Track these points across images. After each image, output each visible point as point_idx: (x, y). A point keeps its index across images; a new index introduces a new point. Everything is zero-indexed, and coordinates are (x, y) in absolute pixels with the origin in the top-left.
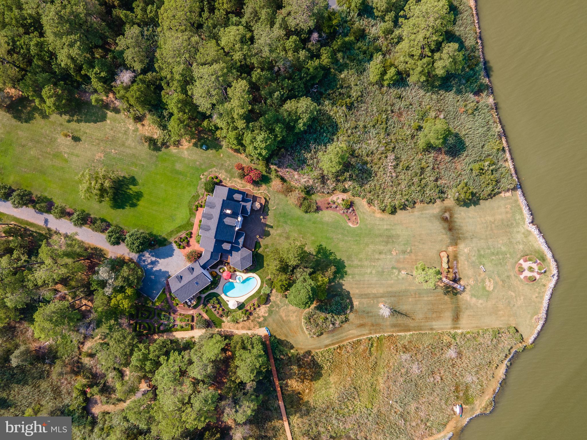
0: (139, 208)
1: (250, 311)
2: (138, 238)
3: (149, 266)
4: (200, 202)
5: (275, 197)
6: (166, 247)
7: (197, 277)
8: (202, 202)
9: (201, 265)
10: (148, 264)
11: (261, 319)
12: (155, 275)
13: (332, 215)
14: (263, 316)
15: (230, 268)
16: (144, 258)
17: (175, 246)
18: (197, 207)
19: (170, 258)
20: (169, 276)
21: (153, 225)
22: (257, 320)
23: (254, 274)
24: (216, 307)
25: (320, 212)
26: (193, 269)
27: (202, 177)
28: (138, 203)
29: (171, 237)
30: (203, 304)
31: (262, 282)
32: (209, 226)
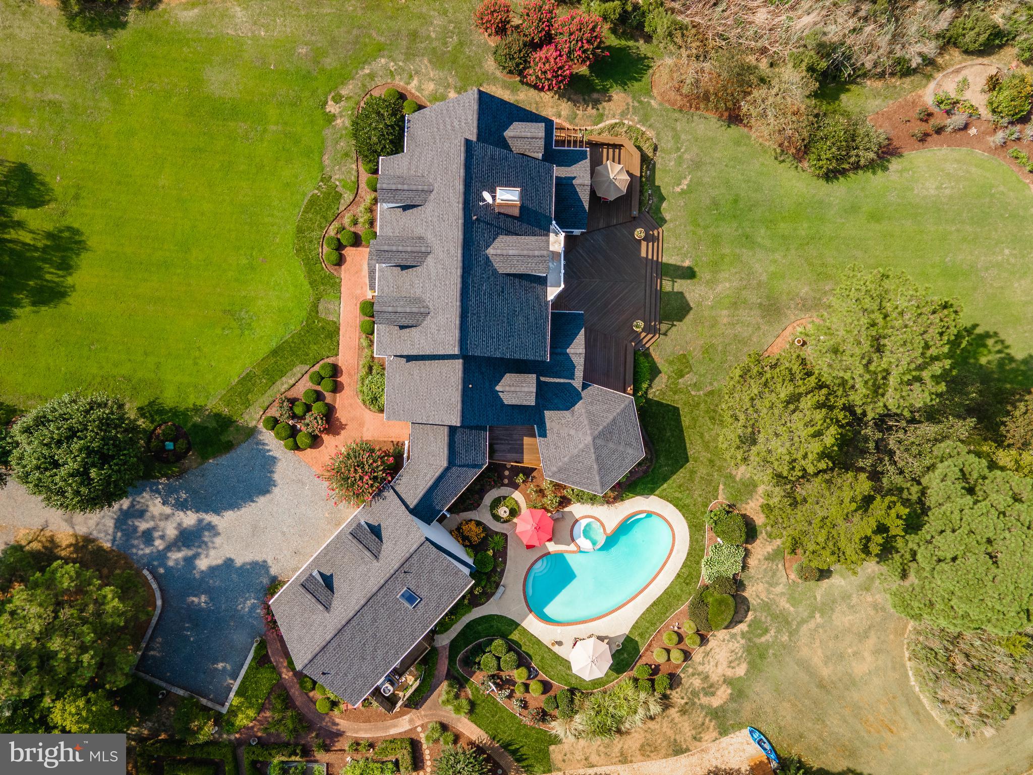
0: (76, 304)
1: (665, 670)
2: (72, 434)
3: (176, 557)
4: (347, 220)
5: (676, 137)
6: (233, 454)
7: (404, 568)
8: (355, 223)
9: (413, 502)
10: (168, 548)
11: (723, 695)
12: (208, 591)
13: (951, 167)
14: (728, 681)
15: (541, 492)
16: (143, 526)
17: (271, 441)
18: (339, 247)
19: (262, 500)
20: (275, 584)
21: (158, 365)
22: (705, 700)
23: (652, 498)
24: (511, 682)
25: (895, 165)
26: (376, 531)
27: (332, 108)
28: (70, 280)
29: (247, 404)
30: (450, 676)
31: (695, 528)
32: (418, 300)
